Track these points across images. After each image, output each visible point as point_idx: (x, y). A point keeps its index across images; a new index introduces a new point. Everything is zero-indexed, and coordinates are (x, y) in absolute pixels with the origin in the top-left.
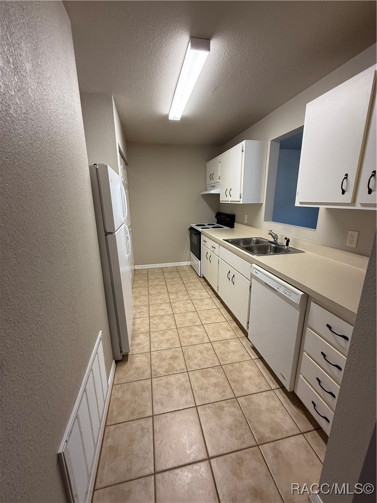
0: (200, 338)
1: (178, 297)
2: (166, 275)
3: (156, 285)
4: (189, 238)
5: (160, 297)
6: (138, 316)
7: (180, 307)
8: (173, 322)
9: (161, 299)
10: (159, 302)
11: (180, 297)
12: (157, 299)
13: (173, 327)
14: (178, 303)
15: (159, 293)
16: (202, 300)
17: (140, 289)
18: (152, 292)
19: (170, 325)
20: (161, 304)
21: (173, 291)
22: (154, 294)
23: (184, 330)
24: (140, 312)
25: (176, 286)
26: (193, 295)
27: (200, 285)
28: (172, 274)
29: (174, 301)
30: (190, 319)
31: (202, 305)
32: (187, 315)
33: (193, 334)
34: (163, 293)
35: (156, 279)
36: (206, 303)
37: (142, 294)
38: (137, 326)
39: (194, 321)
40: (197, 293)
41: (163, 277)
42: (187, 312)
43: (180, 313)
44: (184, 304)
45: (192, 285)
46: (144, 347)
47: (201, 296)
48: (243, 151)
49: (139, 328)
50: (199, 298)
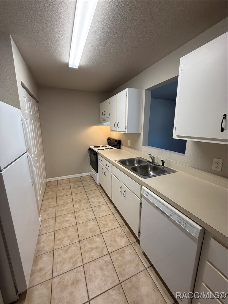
0: (100, 250)
1: (81, 206)
2: (72, 185)
3: (64, 195)
5: (66, 207)
6: (44, 232)
7: (82, 216)
8: (76, 234)
9: (67, 209)
10: (64, 212)
11: (83, 205)
12: (64, 210)
13: (76, 240)
14: (80, 212)
15: (66, 204)
16: (99, 207)
17: (49, 200)
18: (60, 203)
19: (73, 239)
20: (66, 214)
21: (77, 200)
22: (61, 205)
23: (86, 242)
24: (47, 227)
25: (80, 195)
26: (93, 203)
27: (98, 192)
28: (77, 184)
29: (78, 210)
30: (91, 229)
31: (100, 212)
32: (89, 224)
33: (94, 246)
34: (68, 203)
35: (64, 189)
36: (103, 209)
37: (50, 206)
38: (42, 244)
39: (94, 230)
40: (96, 200)
41: (69, 187)
42: (89, 220)
43: (82, 223)
44: (86, 213)
45: (92, 192)
46: (45, 273)
47: (99, 203)
48: (126, 96)
49: (43, 247)
50: (98, 205)
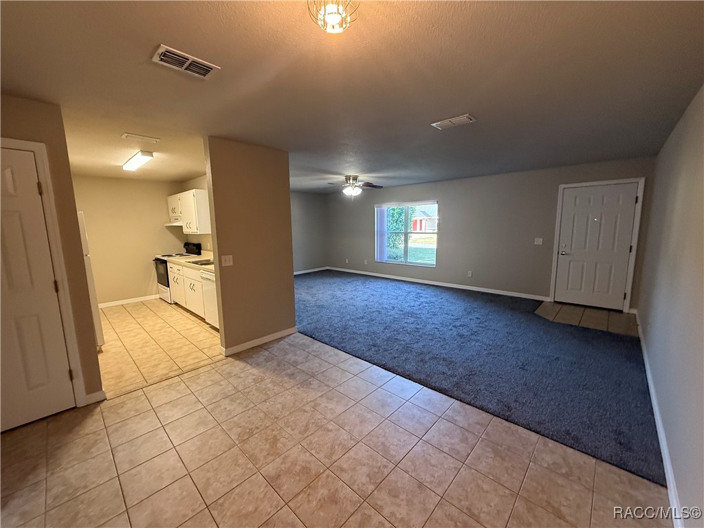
4: (154, 269)
27: (170, 309)
28: (137, 307)
29: (142, 321)
39: (163, 326)
42: (156, 324)
43: (149, 326)
45: (161, 310)
48: (194, 196)
